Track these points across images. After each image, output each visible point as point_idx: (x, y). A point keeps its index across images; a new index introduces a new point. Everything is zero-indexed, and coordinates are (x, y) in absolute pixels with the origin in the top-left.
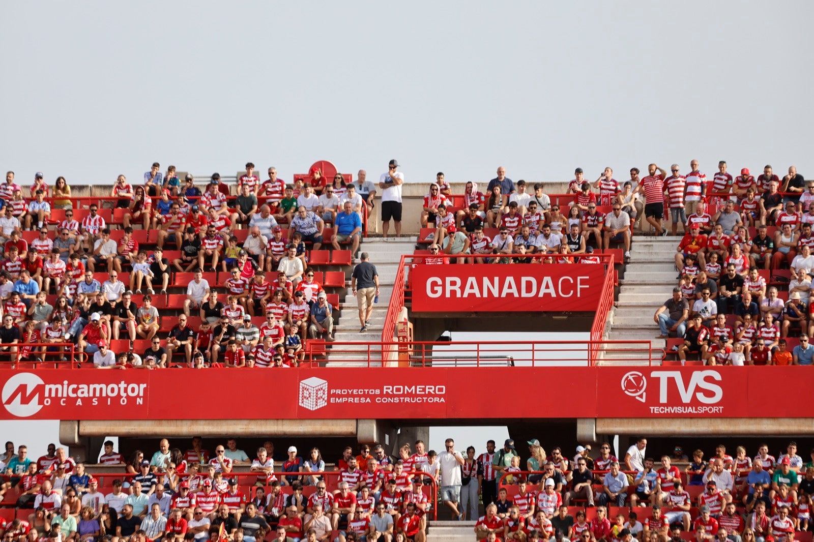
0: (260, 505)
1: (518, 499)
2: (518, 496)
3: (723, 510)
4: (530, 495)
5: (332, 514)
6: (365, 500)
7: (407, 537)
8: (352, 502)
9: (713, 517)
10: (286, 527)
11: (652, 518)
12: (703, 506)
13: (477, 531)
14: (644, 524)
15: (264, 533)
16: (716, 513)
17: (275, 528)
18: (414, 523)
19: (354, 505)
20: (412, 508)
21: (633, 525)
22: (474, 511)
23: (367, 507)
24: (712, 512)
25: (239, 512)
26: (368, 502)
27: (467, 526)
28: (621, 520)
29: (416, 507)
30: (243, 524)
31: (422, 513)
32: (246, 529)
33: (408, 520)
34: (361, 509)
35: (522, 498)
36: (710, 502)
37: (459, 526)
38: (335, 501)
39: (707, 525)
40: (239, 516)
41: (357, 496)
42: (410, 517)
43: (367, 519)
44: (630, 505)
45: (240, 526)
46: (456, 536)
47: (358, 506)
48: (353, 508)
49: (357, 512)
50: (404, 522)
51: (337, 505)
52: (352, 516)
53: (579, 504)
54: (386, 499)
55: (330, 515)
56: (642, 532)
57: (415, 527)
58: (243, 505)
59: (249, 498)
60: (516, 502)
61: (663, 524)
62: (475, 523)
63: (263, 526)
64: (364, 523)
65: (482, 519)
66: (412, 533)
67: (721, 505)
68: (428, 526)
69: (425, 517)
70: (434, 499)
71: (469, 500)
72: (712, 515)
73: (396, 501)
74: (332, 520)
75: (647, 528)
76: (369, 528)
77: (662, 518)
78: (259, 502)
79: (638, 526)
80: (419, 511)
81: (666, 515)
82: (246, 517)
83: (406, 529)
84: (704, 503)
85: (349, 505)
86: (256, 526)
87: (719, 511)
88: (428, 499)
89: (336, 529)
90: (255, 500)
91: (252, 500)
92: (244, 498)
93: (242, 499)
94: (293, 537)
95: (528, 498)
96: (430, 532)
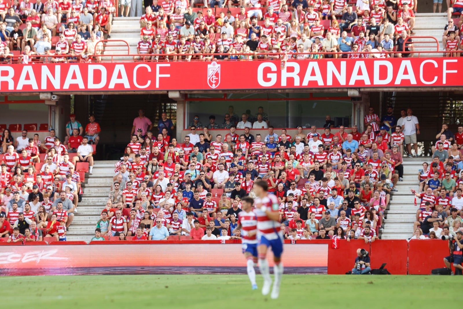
0: (17, 9)
1: (164, 4)
2: (164, 3)
3: (280, 9)
4: (171, 2)
5: (58, 13)
6: (77, 6)
7: (101, 26)
8: (69, 7)
9: (275, 13)
10: (31, 21)
11: (240, 14)
12: (269, 6)
13: (141, 22)
14: (235, 18)
15: (19, 24)
16: (277, 11)
17: (24, 22)
18: (105, 19)
19: (70, 9)
20: (104, 10)
21: (229, 18)
22: (139, 11)
23: (78, 9)
24: (274, 10)
25: (4, 13)
26: (78, 7)
27: (135, 20)
28: (223, 15)
29: (106, 10)
30: (7, 20)
31: (109, 13)
32: (8, 23)
33: (101, 17)
34: (74, 11)
35: (167, 3)
36: (273, 4)
37: (131, 20)
38: (59, 6)
39: (271, 17)
40: (4, 16)
41: (72, 4)
42: (103, 15)
43: (78, 17)
44: (228, 7)
45: (4, 21)
46: (128, 25)
47: (73, 9)
48: (70, 10)
49: (72, 13)
50: (99, 18)
51: (60, 9)
52: (69, 15)
53: (199, 7)
54: (89, 5)
55: (56, 14)
56: (234, 22)
57: (105, 21)
58: (6, 9)
59: (10, 5)
60: (163, 6)
61: (247, 17)
62: (140, 18)
63: (18, 21)
64: (76, 20)
65: (144, 16)
66: (104, 24)
67: (279, 6)
68: (113, 20)
69: (111, 15)
70: (116, 4)
71: (136, 5)
72: (274, 11)
73: (94, 6)
74: (57, 17)
75: (237, 19)
76: (79, 22)
77: (246, 14)
78: (16, 7)
79: (232, 19)
80: (108, 12)
81: (248, 12)
82: (8, 16)
83: (100, 22)
84: (269, 5)
85: (67, 9)
86: (14, 21)
87: (278, 9)
88: (113, 4)
89: (60, 22)
90: (13, 6)
91: (12, 6)
92: (7, 5)
93: (5, 6)
94: (35, 27)
95: (170, 3)
96: (114, 24)
